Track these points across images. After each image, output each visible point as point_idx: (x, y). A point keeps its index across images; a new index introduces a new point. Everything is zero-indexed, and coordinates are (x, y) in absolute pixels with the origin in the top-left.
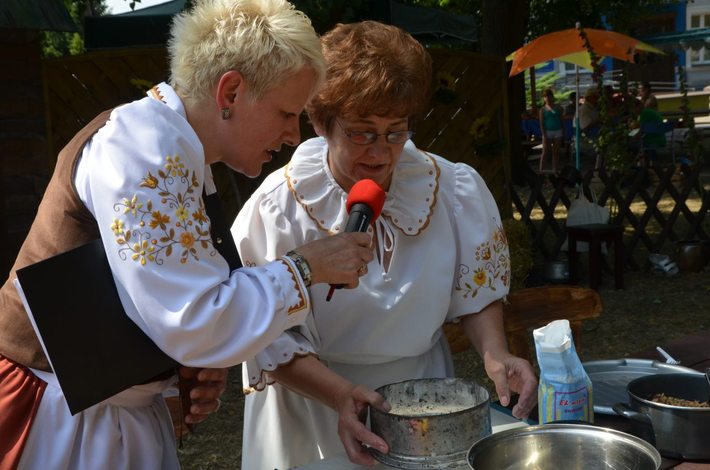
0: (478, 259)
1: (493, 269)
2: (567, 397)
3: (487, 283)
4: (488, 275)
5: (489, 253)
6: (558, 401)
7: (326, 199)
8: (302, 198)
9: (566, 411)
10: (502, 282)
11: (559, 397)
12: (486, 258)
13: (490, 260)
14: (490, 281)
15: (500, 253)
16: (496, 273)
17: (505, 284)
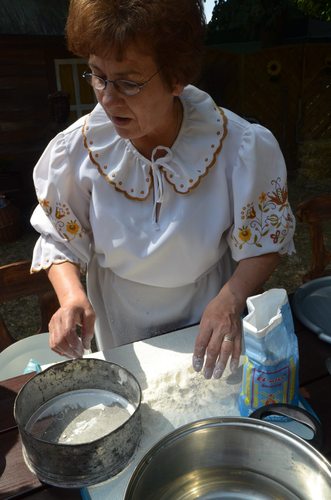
0: (243, 218)
1: (260, 228)
2: (265, 376)
3: (252, 240)
4: (253, 232)
5: (254, 212)
6: (256, 377)
7: (111, 148)
8: (91, 143)
9: (263, 386)
10: (272, 240)
11: (257, 374)
12: (251, 217)
13: (255, 219)
14: (256, 238)
15: (269, 213)
16: (264, 231)
17: (275, 242)
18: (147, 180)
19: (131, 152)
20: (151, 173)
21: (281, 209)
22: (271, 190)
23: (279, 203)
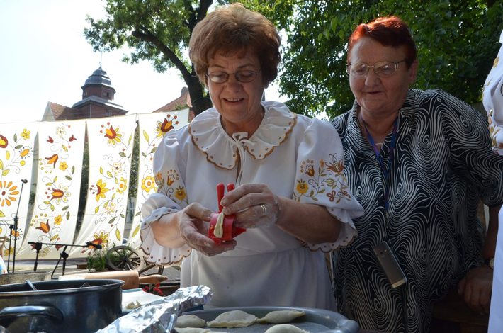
1: (316, 186)
3: (308, 194)
4: (310, 187)
5: (313, 171)
10: (328, 198)
12: (310, 174)
13: (312, 178)
14: (312, 193)
15: (326, 178)
16: (320, 190)
17: (331, 201)
18: (234, 156)
19: (223, 136)
20: (237, 152)
21: (336, 176)
22: (329, 161)
23: (335, 171)
